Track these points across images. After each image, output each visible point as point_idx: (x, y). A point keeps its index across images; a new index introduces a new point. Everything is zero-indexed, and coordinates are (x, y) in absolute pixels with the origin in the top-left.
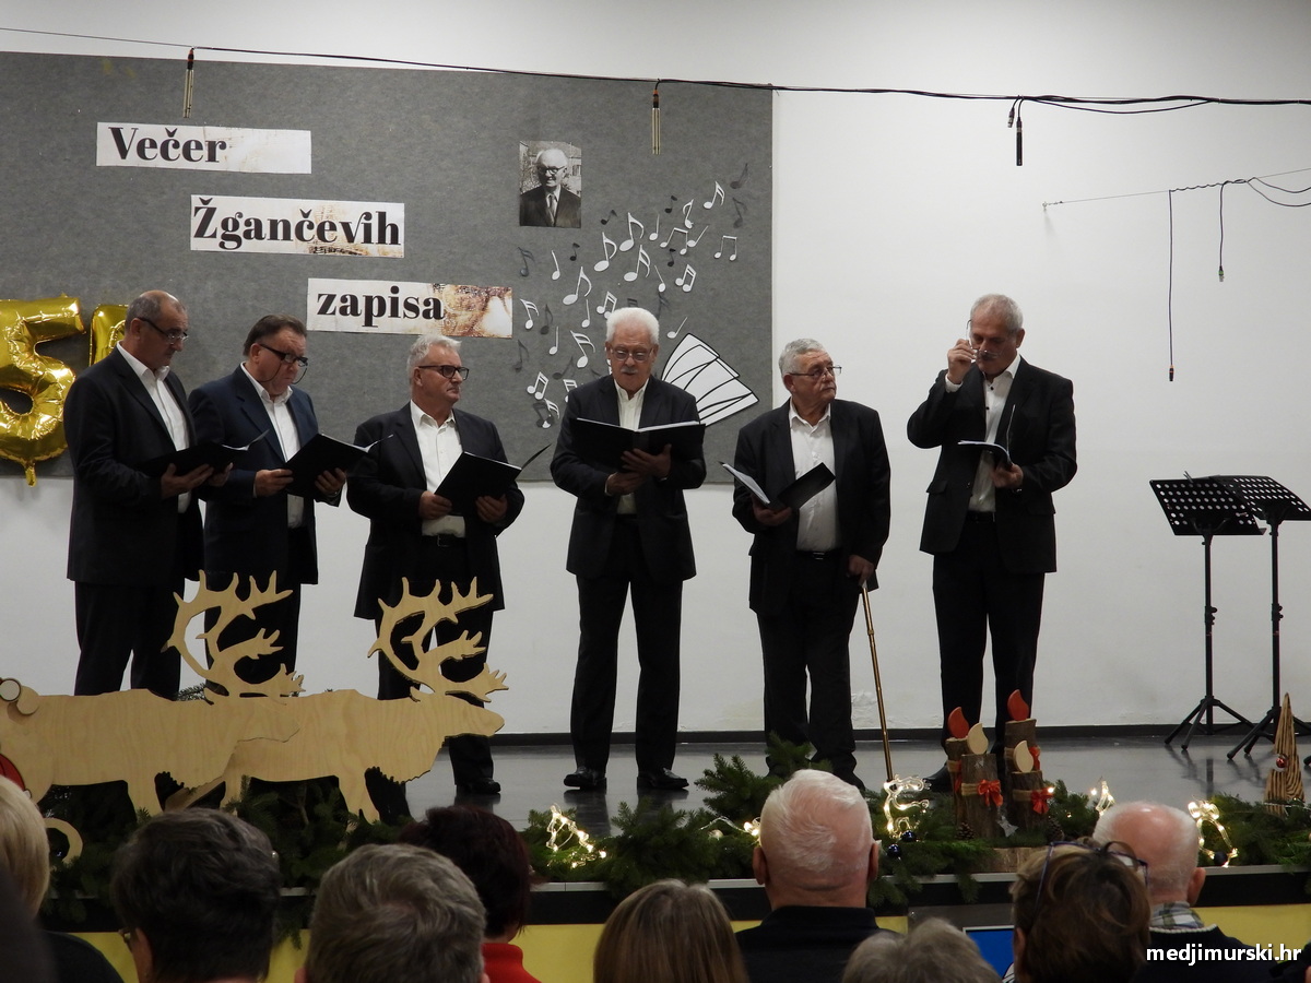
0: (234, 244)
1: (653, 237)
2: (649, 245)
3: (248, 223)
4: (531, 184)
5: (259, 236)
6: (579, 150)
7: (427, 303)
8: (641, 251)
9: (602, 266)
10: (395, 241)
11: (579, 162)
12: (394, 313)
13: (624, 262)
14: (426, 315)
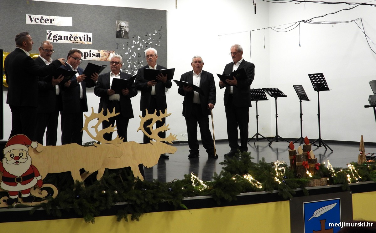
0: (56, 41)
1: (143, 41)
2: (143, 43)
3: (59, 37)
4: (118, 29)
5: (61, 39)
6: (128, 23)
7: (97, 54)
8: (141, 44)
9: (133, 47)
10: (90, 41)
11: (128, 25)
12: (90, 56)
13: (138, 46)
14: (97, 56)
